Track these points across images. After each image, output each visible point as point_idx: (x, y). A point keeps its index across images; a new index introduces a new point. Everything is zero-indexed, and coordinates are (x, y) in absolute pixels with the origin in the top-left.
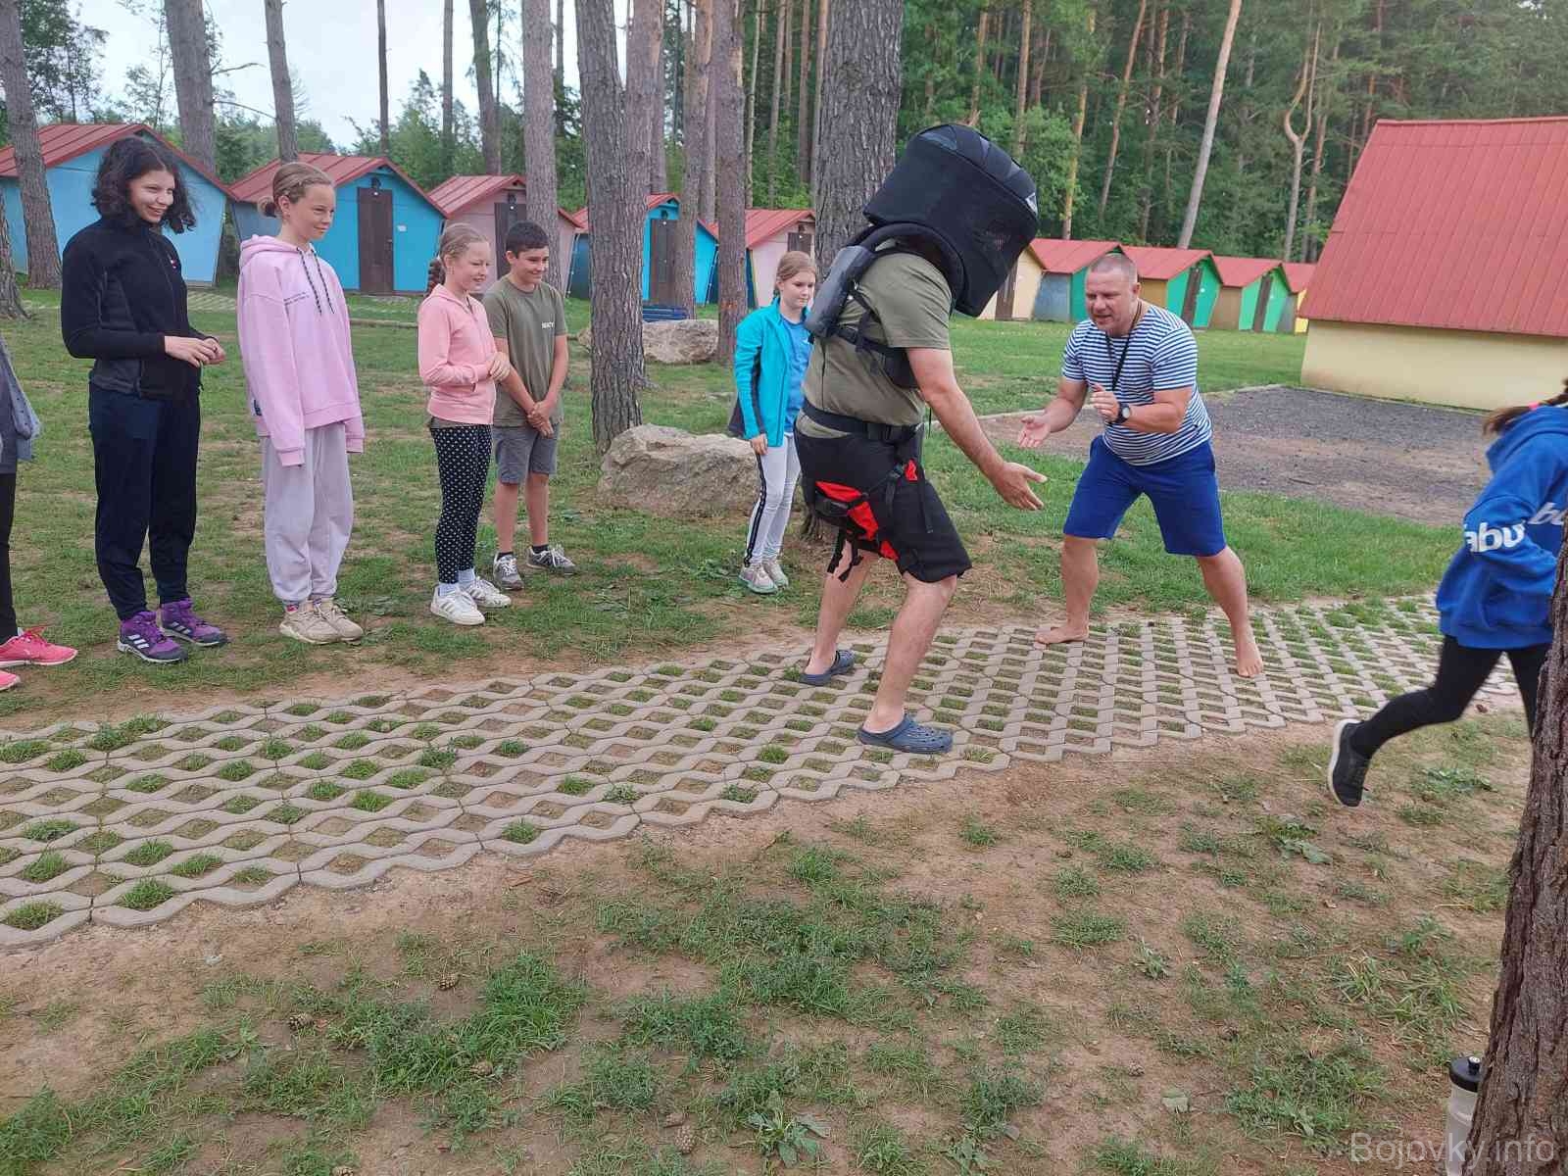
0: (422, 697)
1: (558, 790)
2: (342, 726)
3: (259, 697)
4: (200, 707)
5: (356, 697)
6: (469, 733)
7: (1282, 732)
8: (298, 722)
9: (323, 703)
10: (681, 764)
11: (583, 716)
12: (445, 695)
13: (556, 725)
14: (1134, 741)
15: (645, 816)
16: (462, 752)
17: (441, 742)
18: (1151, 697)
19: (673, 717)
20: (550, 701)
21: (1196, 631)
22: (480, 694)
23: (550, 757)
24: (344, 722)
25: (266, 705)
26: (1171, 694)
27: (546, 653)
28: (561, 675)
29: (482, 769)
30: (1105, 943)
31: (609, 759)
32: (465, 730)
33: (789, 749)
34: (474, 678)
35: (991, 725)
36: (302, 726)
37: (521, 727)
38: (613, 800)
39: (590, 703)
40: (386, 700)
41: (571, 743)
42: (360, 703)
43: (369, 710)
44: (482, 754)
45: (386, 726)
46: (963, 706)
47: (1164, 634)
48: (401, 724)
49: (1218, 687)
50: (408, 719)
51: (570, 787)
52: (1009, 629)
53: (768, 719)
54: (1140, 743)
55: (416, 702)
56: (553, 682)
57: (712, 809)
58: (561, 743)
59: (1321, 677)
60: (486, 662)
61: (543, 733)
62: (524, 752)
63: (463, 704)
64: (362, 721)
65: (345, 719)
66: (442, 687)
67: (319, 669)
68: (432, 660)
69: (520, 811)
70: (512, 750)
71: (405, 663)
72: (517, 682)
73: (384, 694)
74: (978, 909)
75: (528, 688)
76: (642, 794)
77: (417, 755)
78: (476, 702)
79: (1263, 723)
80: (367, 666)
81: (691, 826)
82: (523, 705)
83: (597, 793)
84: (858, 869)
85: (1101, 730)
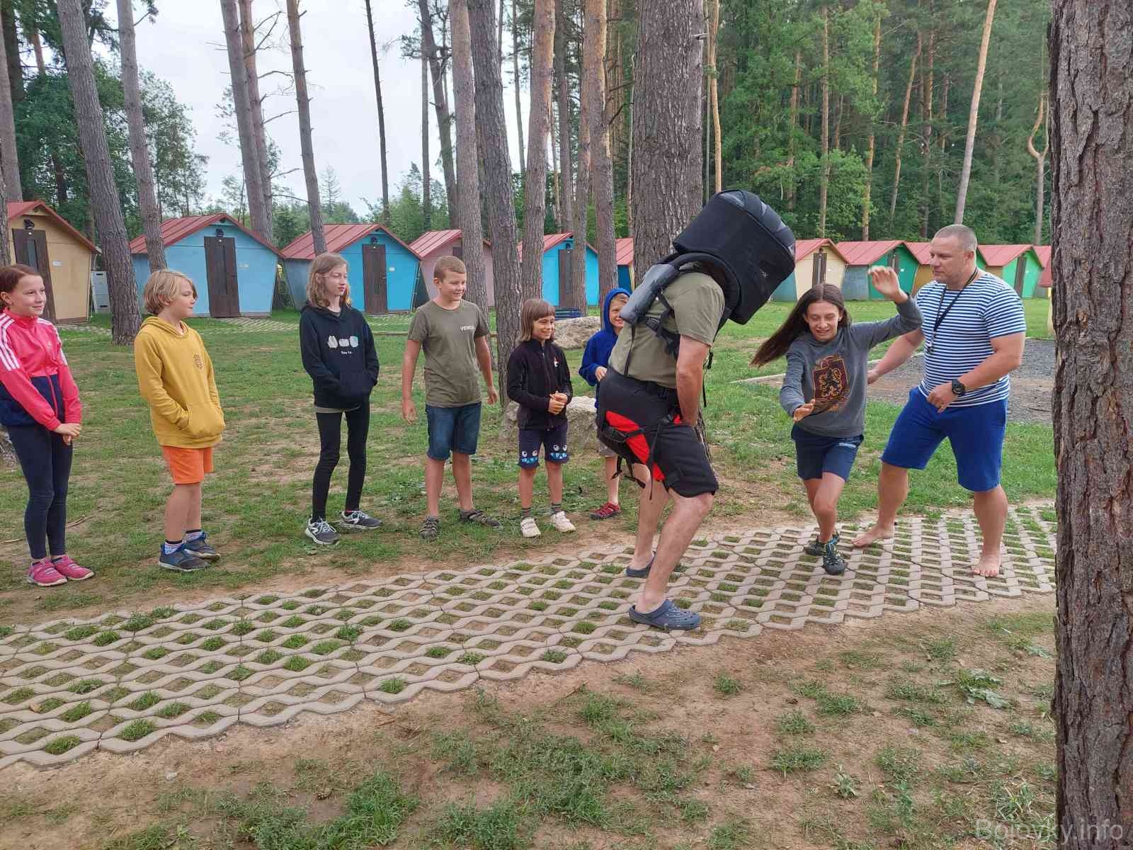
0: (350, 590)
1: (425, 655)
2: (291, 612)
3: (240, 592)
4: (200, 599)
5: (303, 591)
6: (375, 614)
7: (986, 605)
8: (261, 610)
9: (282, 595)
10: (516, 636)
11: (455, 601)
12: (366, 587)
13: (433, 608)
14: (864, 614)
15: (483, 674)
16: (366, 628)
17: (353, 622)
18: (884, 579)
19: (519, 600)
20: (434, 591)
21: (931, 528)
22: (387, 587)
23: (426, 631)
24: (291, 609)
25: (243, 598)
26: (900, 577)
27: (439, 555)
28: (445, 571)
29: (379, 640)
30: (810, 770)
31: (465, 632)
32: (373, 612)
33: (597, 623)
34: (386, 575)
35: (754, 602)
36: (264, 611)
37: (411, 609)
38: (463, 662)
39: (462, 591)
40: (324, 592)
41: (443, 621)
42: (305, 595)
43: (311, 600)
44: (380, 629)
45: (319, 610)
46: (734, 589)
47: (904, 530)
48: (329, 609)
49: (940, 570)
50: (335, 605)
51: (436, 653)
52: (781, 529)
53: (586, 601)
54: (869, 615)
55: (343, 593)
56: (440, 577)
57: (532, 668)
58: (436, 620)
59: (1027, 561)
60: (397, 563)
61: (424, 614)
62: (407, 627)
63: (375, 594)
64: (303, 608)
65: (291, 606)
66: (364, 582)
67: (285, 572)
68: (361, 563)
69: (397, 671)
70: (399, 627)
71: (343, 566)
72: (414, 578)
73: (322, 588)
74: (714, 743)
75: (421, 582)
76: (484, 657)
77: (335, 631)
78: (384, 592)
79: (972, 598)
80: (316, 569)
81: (515, 680)
82: (415, 594)
83: (452, 657)
84: (632, 713)
85: (839, 605)
